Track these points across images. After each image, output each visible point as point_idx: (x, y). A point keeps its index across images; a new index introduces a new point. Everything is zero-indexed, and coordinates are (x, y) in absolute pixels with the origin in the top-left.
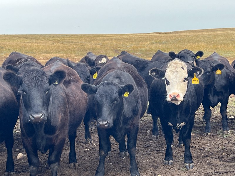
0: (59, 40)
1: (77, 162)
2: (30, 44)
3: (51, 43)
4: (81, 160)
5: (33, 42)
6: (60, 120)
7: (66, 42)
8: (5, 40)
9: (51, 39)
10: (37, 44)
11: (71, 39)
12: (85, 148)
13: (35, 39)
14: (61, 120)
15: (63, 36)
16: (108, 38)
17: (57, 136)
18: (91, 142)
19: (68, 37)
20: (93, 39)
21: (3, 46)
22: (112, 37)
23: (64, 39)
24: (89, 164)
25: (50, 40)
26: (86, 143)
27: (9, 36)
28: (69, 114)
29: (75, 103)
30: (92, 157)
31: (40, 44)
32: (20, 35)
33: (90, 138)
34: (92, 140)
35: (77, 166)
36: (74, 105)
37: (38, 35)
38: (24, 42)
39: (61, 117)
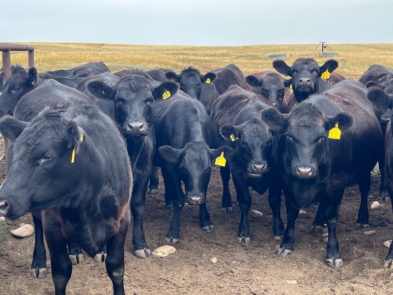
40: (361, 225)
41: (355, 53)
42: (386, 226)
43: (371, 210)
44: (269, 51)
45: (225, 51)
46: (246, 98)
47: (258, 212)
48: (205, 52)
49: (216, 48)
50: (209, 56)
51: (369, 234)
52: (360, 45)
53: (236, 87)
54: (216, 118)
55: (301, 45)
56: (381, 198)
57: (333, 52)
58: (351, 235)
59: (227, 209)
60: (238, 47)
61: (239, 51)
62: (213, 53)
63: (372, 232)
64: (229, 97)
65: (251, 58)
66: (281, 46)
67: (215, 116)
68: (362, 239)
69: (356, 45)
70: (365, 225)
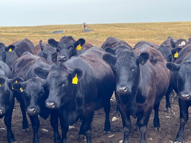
0: (142, 27)
1: (160, 127)
2: (119, 31)
3: (135, 30)
4: (164, 125)
5: (120, 29)
6: (148, 92)
7: (147, 29)
8: (99, 28)
9: (135, 26)
10: (124, 31)
11: (151, 27)
12: (166, 116)
13: (122, 27)
14: (150, 91)
15: (144, 24)
16: (182, 25)
17: (146, 105)
18: (171, 111)
19: (149, 25)
20: (169, 26)
21: (98, 32)
22: (186, 24)
23: (146, 27)
24: (170, 129)
25: (134, 28)
26: (167, 111)
27: (102, 25)
28: (155, 87)
29: (160, 78)
30: (172, 123)
31: (126, 31)
32: (110, 24)
33: (170, 107)
34: (172, 109)
35: (160, 130)
36: (160, 80)
37: (124, 24)
38: (113, 29)
39: (149, 89)
40: (106, 132)
41: (103, 29)
42: (121, 131)
43: (112, 122)
44: (53, 29)
45: (26, 29)
46: (34, 60)
47: (45, 130)
48: (13, 30)
49: (20, 28)
50: (16, 32)
51: (111, 137)
52: (105, 25)
53: (27, 53)
54: (15, 73)
55: (72, 25)
56: (118, 115)
57: (91, 29)
58: (101, 139)
59: (26, 130)
60: (34, 27)
61: (34, 29)
62: (18, 30)
63: (112, 136)
64: (23, 60)
65: (41, 33)
66: (60, 25)
67: (15, 72)
68: (107, 140)
69: (103, 24)
70: (109, 132)
